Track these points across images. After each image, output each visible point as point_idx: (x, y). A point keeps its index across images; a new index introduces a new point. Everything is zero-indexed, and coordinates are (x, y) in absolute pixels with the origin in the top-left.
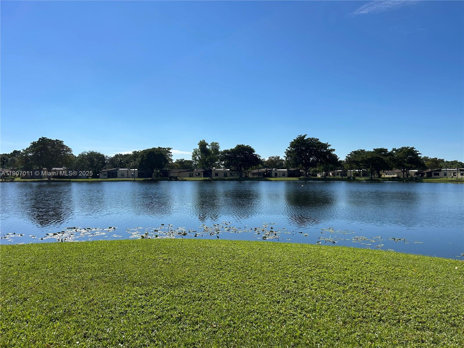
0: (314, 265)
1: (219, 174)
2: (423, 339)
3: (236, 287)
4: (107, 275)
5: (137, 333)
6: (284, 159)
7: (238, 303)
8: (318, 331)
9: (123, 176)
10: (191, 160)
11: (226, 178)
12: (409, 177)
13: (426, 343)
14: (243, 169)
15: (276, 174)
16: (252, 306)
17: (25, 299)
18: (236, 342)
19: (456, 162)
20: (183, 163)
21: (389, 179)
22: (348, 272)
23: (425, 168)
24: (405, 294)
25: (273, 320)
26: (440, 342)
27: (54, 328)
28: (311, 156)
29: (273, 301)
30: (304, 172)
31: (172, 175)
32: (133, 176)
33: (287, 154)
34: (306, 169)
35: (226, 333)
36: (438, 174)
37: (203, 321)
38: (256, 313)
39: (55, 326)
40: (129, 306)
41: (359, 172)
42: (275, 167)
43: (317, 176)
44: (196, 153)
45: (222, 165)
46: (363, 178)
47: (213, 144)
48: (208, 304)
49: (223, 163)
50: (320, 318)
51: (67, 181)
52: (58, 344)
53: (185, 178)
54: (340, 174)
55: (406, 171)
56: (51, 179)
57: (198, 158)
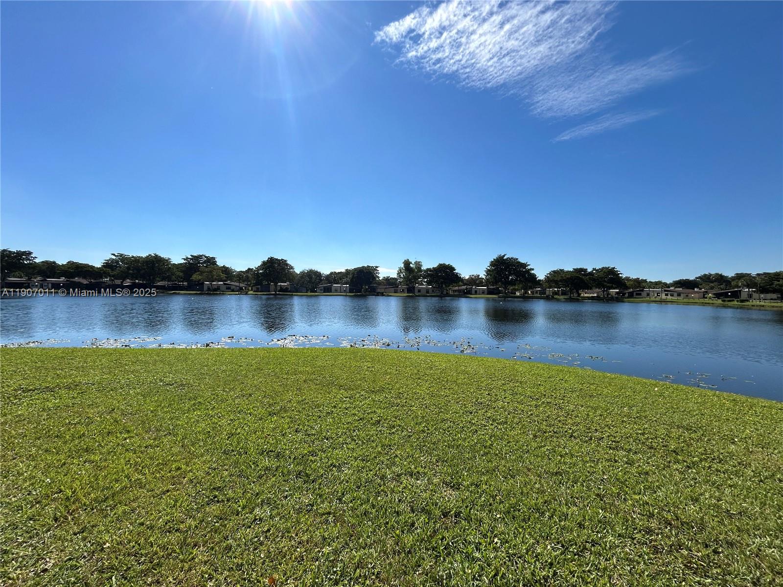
0: (508, 379)
1: (421, 291)
2: (616, 458)
3: (432, 396)
4: (319, 378)
5: (340, 431)
7: (433, 411)
8: (508, 443)
9: (336, 291)
10: (396, 277)
11: (428, 295)
12: (609, 296)
13: (619, 463)
14: (444, 286)
15: (476, 292)
16: (446, 414)
17: (250, 395)
18: (429, 447)
19: (660, 283)
20: (389, 280)
21: (589, 298)
22: (542, 388)
23: (627, 288)
24: (599, 412)
25: (465, 429)
26: (635, 464)
27: (272, 422)
28: (510, 274)
29: (466, 411)
30: (504, 290)
31: (379, 290)
32: (345, 291)
33: (487, 273)
34: (505, 287)
35: (419, 438)
36: (640, 294)
37: (400, 426)
38: (449, 422)
39: (273, 420)
40: (335, 407)
41: (558, 291)
42: (475, 285)
43: (515, 294)
44: (401, 271)
45: (424, 282)
46: (562, 297)
47: (416, 263)
48: (404, 410)
49: (426, 280)
50: (511, 430)
51: (289, 295)
52: (274, 436)
53: (390, 294)
54: (539, 292)
55: (607, 291)
56: (278, 293)
57: (402, 276)
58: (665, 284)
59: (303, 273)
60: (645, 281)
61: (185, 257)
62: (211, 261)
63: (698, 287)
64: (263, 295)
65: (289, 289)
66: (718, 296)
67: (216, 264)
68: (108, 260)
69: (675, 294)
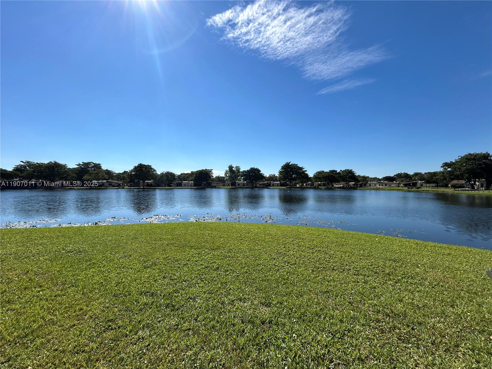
0: (295, 238)
1: (240, 185)
2: (358, 280)
3: (250, 250)
4: (176, 242)
5: (193, 276)
7: (251, 260)
8: (297, 276)
9: (185, 185)
10: (224, 176)
11: (244, 187)
12: (349, 186)
13: (360, 283)
14: (254, 181)
15: (273, 185)
16: (259, 261)
17: (130, 256)
18: (250, 282)
19: (376, 178)
20: (219, 178)
21: (338, 188)
22: (315, 242)
23: (359, 181)
24: (347, 254)
25: (272, 269)
26: (368, 283)
27: (147, 273)
28: (293, 174)
29: (271, 258)
30: (290, 184)
31: (213, 185)
32: (191, 186)
33: (279, 173)
34: (291, 182)
35: (244, 276)
36: (366, 185)
37: (231, 270)
38: (262, 265)
39: (147, 272)
40: (189, 260)
41: (321, 184)
42: (273, 181)
43: (296, 186)
44: (227, 172)
45: (242, 179)
46: (323, 187)
47: (237, 167)
48: (234, 260)
49: (242, 178)
50: (299, 268)
51: (153, 188)
52: (149, 282)
53: (220, 187)
54: (310, 184)
55: (348, 183)
56: (145, 187)
57: (228, 175)
58: (379, 179)
59: (162, 174)
60: (368, 177)
61: (78, 164)
62: (97, 167)
63: (395, 181)
64: (135, 188)
65: (153, 185)
66: (405, 185)
67: (101, 169)
68: (18, 166)
69: (384, 185)
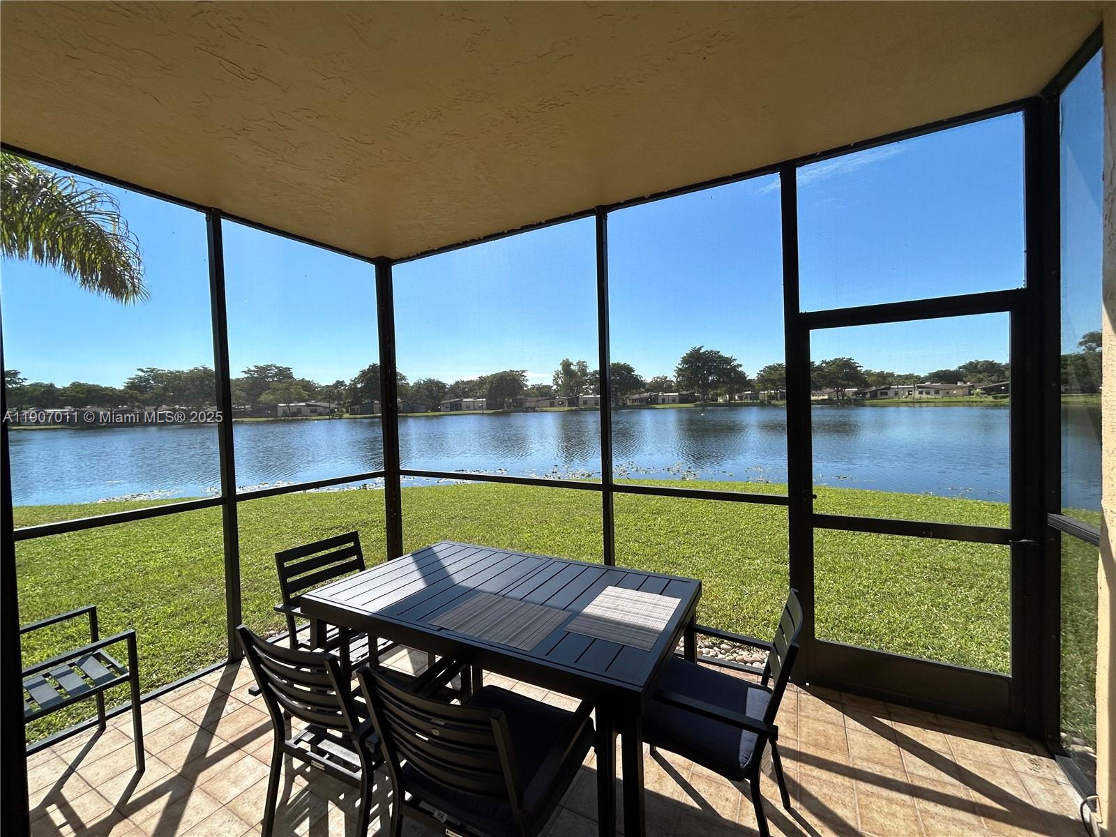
1: (587, 402)
6: (674, 379)
9: (468, 408)
10: (552, 384)
12: (845, 398)
14: (619, 394)
15: (664, 400)
19: (911, 376)
20: (541, 389)
21: (818, 402)
23: (868, 385)
28: (710, 374)
30: (701, 396)
31: (527, 404)
32: (481, 408)
33: (677, 373)
34: (704, 391)
36: (886, 394)
41: (776, 394)
42: (662, 391)
43: (718, 400)
44: (558, 376)
45: (591, 390)
46: (781, 402)
47: (579, 364)
49: (592, 387)
53: (545, 409)
54: (749, 397)
55: (841, 390)
57: (560, 382)
58: (918, 377)
59: (418, 384)
60: (892, 375)
61: (247, 370)
62: (284, 374)
63: (961, 380)
64: (365, 418)
65: (402, 409)
66: (988, 391)
67: (292, 377)
68: (133, 379)
69: (932, 391)
